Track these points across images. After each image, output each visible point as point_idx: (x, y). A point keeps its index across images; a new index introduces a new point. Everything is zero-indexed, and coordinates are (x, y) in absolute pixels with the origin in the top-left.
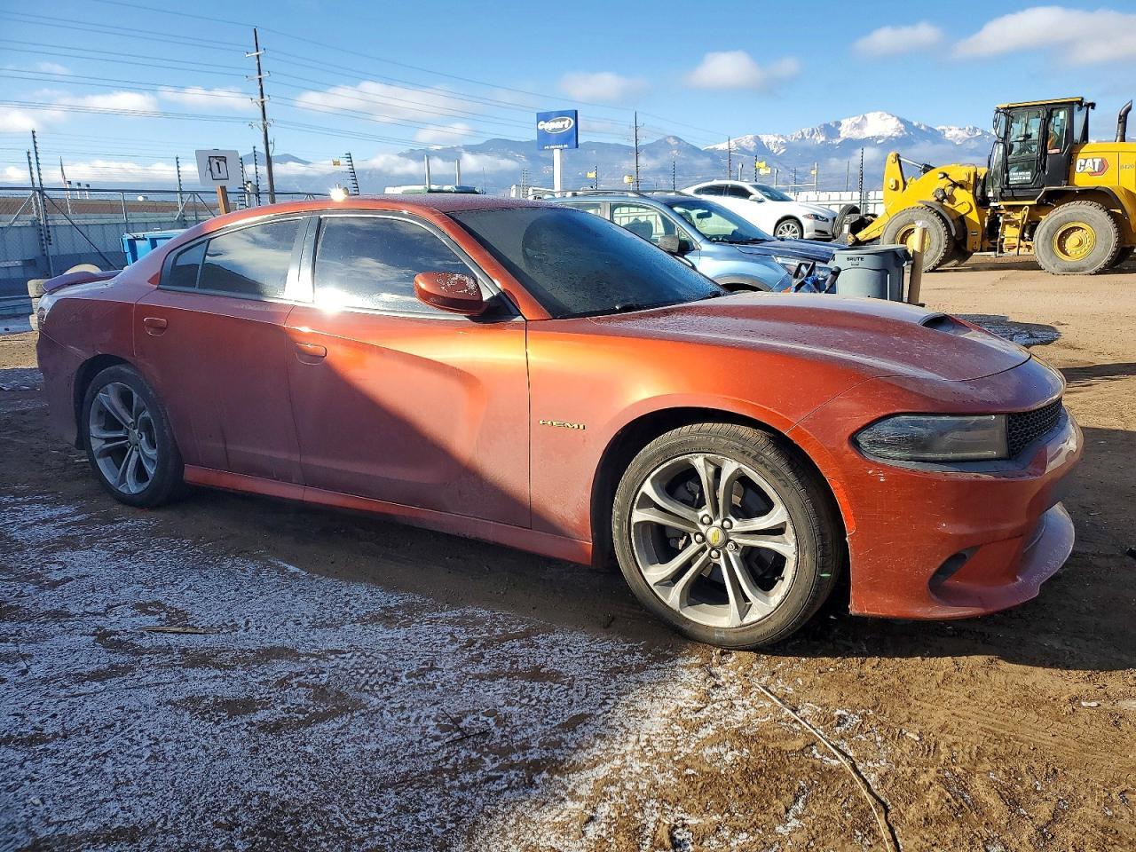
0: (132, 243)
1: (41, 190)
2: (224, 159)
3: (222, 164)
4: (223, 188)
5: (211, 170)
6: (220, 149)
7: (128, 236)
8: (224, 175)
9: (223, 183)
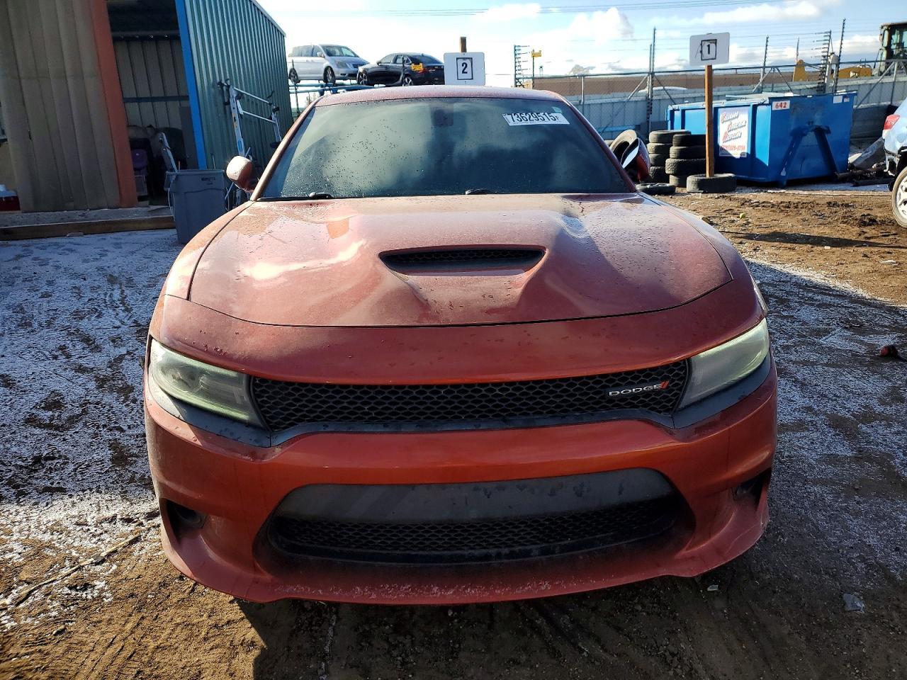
0: (672, 112)
1: (652, 74)
2: (715, 41)
3: (712, 46)
4: (710, 67)
5: (701, 52)
6: (713, 33)
7: (670, 108)
8: (712, 55)
9: (709, 63)
